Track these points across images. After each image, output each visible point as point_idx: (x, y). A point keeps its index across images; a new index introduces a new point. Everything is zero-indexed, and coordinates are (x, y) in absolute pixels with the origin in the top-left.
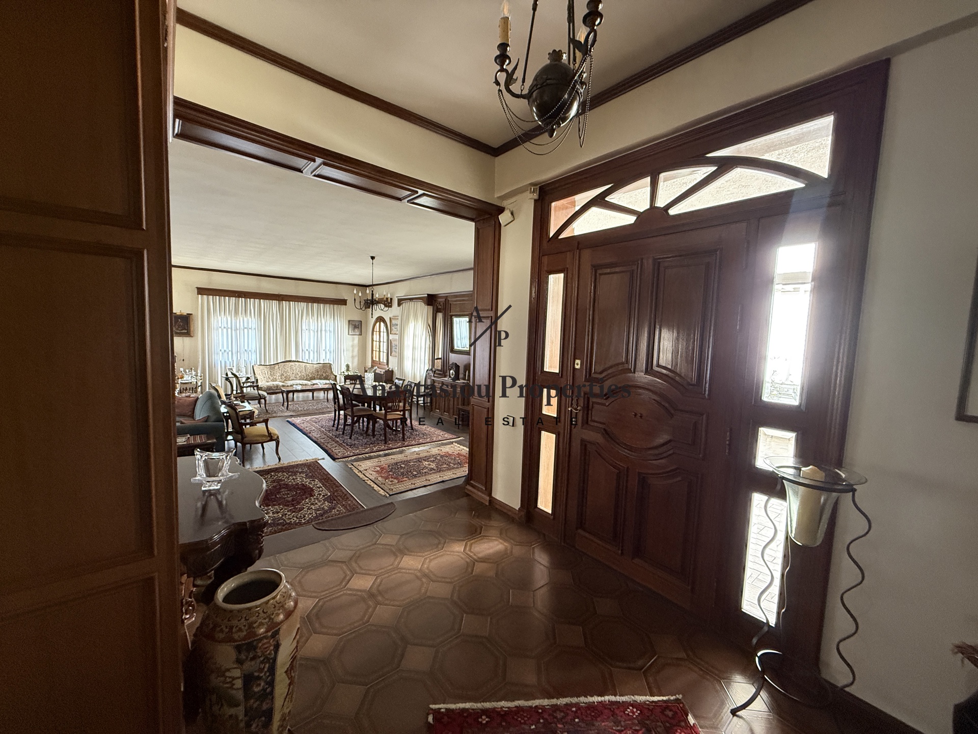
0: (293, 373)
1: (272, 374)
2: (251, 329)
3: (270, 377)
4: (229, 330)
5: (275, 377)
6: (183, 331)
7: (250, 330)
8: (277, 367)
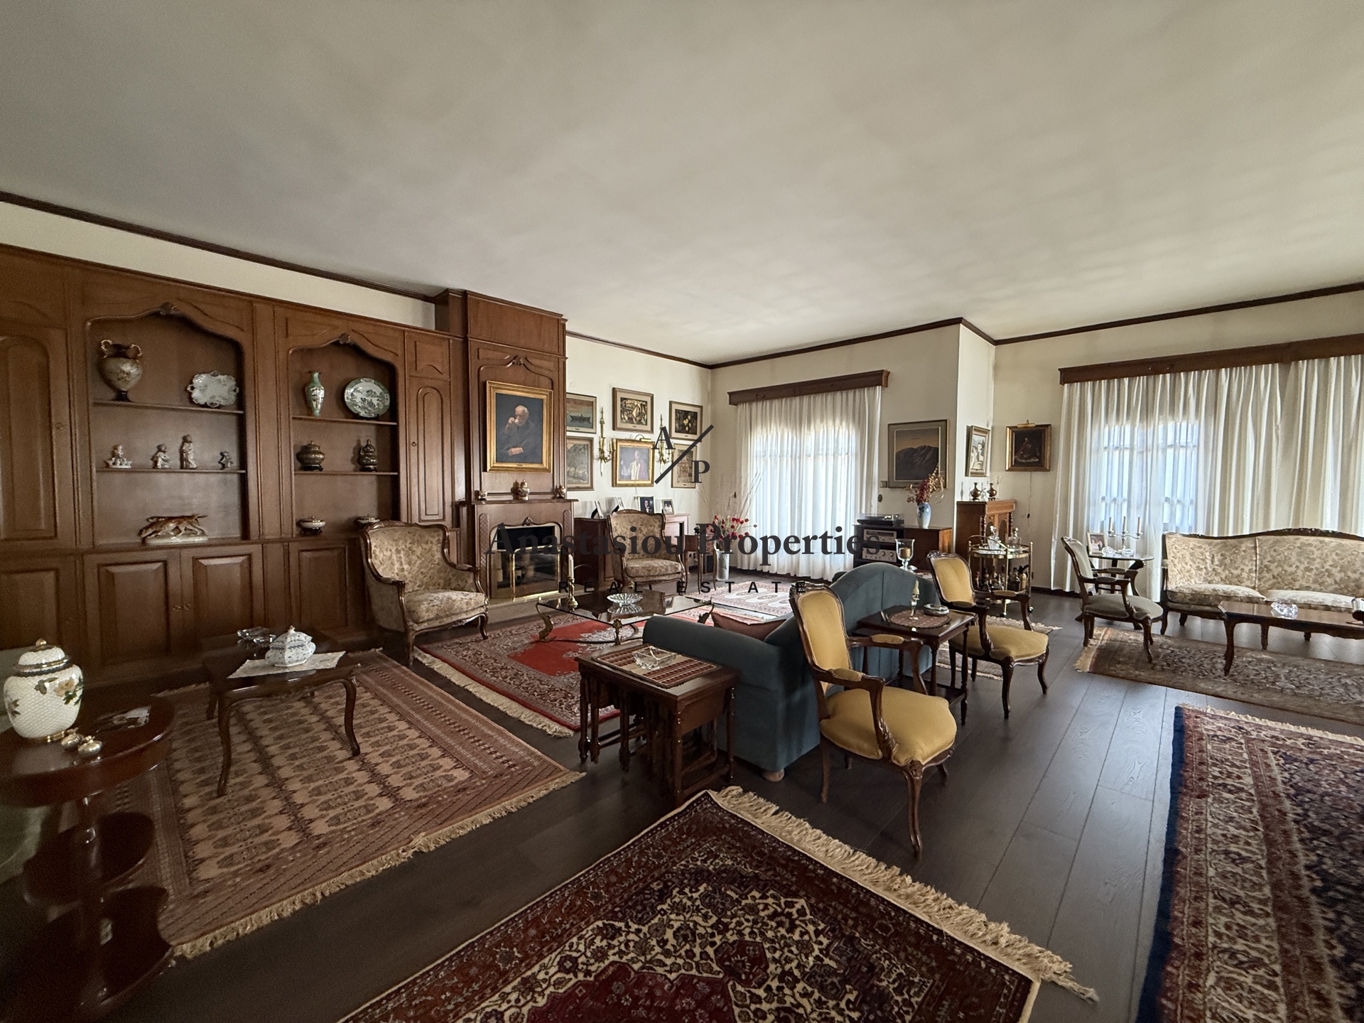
0: (1308, 569)
1: (1228, 561)
2: (1186, 447)
3: (1220, 570)
4: (1127, 453)
5: (1236, 572)
6: (1032, 460)
7: (1182, 451)
8: (1248, 544)
